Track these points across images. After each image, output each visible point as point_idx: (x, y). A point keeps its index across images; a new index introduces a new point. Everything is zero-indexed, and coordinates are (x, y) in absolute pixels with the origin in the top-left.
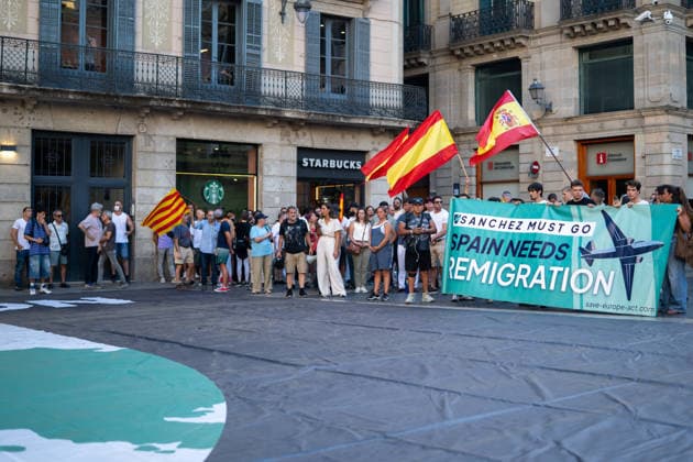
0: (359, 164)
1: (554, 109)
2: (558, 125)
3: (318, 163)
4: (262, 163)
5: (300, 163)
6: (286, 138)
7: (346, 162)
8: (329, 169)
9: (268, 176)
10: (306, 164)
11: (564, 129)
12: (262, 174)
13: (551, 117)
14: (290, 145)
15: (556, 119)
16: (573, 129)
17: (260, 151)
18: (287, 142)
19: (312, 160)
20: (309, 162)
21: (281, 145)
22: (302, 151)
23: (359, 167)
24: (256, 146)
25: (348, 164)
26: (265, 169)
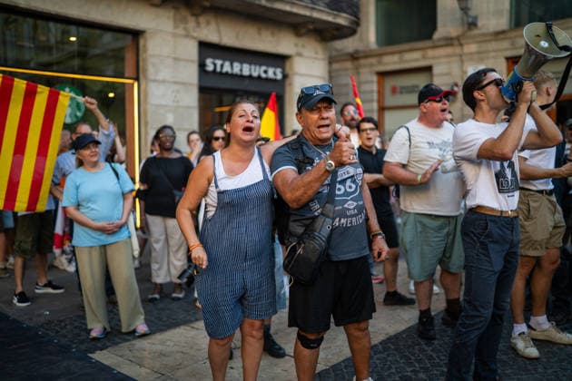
0: (279, 71)
1: (480, 23)
2: (485, 41)
3: (227, 68)
4: (145, 60)
5: (202, 66)
6: (182, 26)
7: (264, 68)
8: (242, 77)
9: (155, 81)
10: (210, 68)
11: (493, 45)
12: (146, 78)
13: (476, 32)
14: (187, 36)
15: (484, 35)
16: (505, 44)
17: (142, 42)
18: (183, 32)
19: (219, 62)
20: (215, 65)
21: (175, 35)
22: (206, 48)
23: (279, 76)
24: (136, 34)
25: (266, 72)
26: (151, 71)
